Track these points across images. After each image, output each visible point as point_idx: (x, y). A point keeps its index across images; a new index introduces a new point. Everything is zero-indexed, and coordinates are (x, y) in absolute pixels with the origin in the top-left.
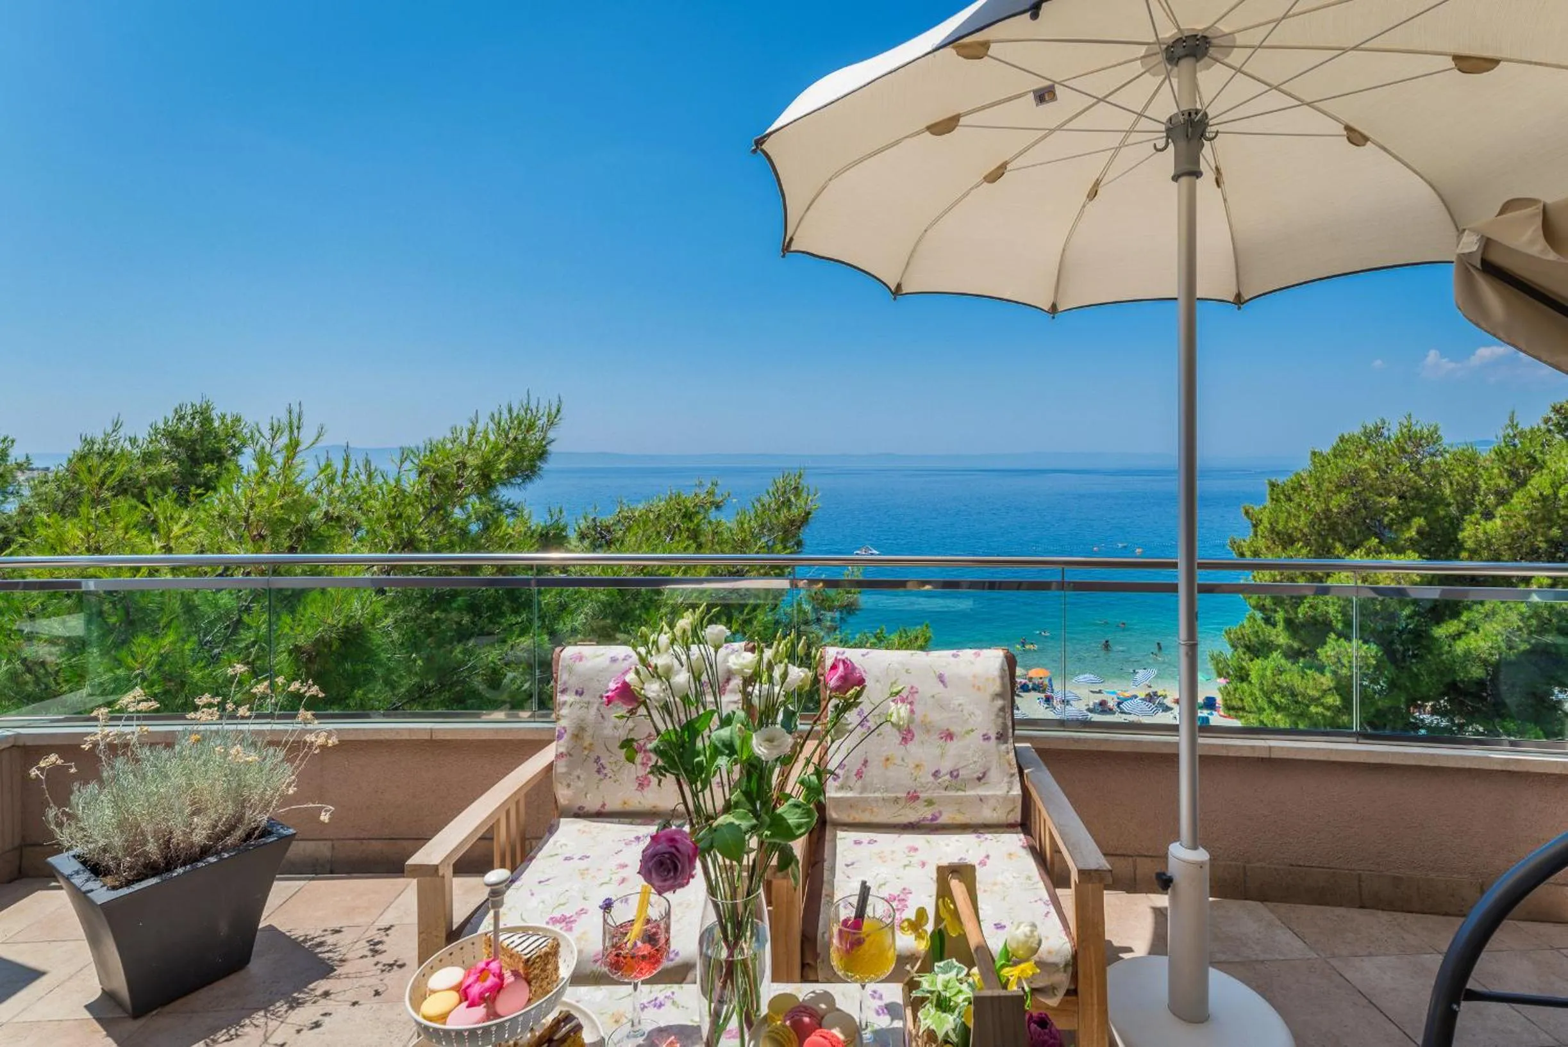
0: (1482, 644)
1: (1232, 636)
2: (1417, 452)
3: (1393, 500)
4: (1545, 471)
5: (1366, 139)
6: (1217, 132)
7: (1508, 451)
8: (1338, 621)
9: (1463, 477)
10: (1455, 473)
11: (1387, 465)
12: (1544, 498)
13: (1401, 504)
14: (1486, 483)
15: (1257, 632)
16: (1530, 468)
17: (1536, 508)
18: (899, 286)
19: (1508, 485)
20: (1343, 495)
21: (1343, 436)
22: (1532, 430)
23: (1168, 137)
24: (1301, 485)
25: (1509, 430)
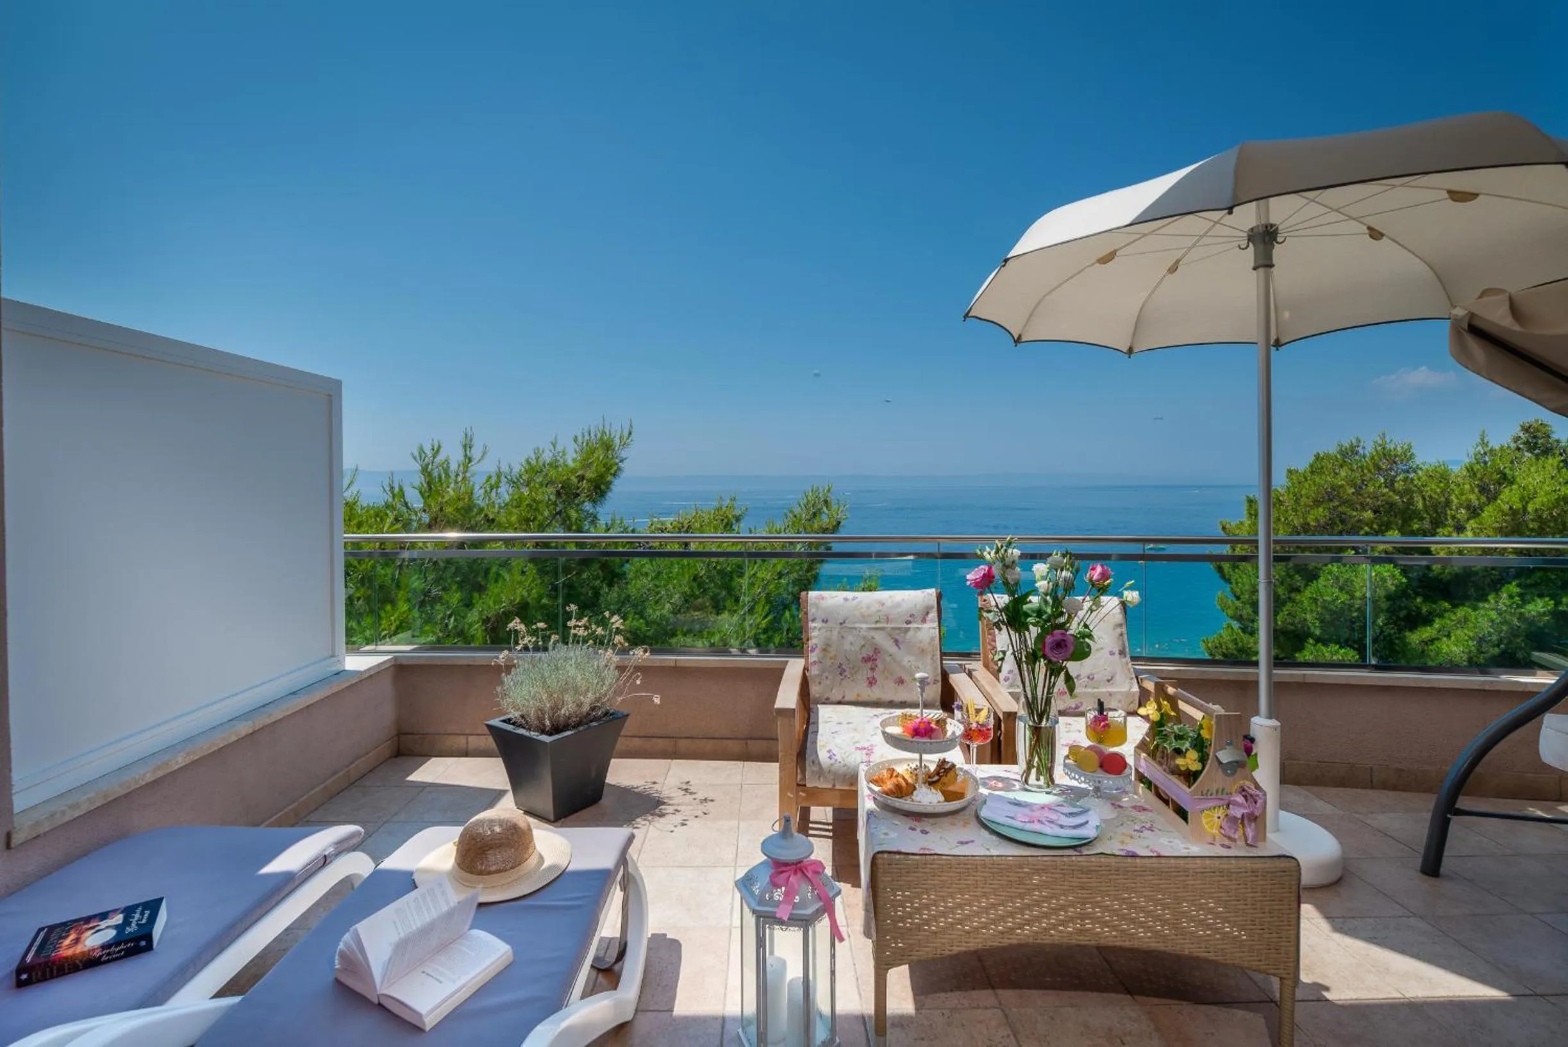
0: (1454, 648)
1: (1210, 645)
2: (1391, 469)
3: (1368, 515)
4: (1515, 487)
5: (1382, 235)
6: (1285, 238)
7: (1479, 467)
8: (1315, 627)
9: (1435, 492)
10: (1428, 489)
11: (1363, 481)
12: (1513, 512)
13: (1376, 518)
14: (1458, 499)
15: (1236, 639)
16: (1500, 484)
17: (1506, 521)
18: (1020, 337)
19: (1478, 499)
20: (1321, 509)
21: (1318, 454)
22: (1502, 448)
23: (1249, 240)
24: (1280, 501)
25: (1480, 448)
